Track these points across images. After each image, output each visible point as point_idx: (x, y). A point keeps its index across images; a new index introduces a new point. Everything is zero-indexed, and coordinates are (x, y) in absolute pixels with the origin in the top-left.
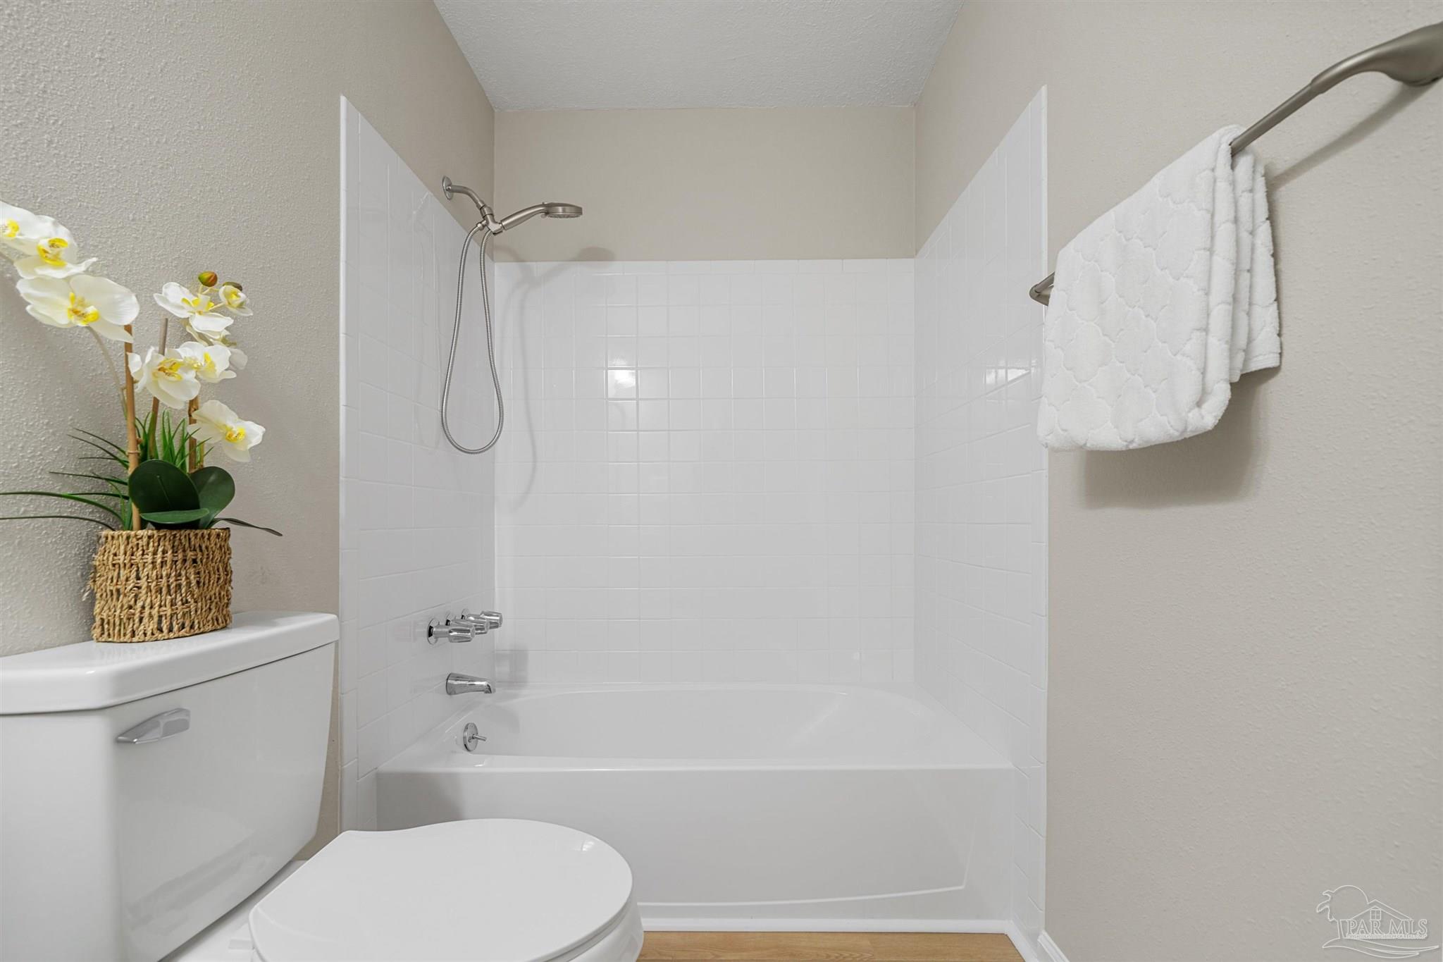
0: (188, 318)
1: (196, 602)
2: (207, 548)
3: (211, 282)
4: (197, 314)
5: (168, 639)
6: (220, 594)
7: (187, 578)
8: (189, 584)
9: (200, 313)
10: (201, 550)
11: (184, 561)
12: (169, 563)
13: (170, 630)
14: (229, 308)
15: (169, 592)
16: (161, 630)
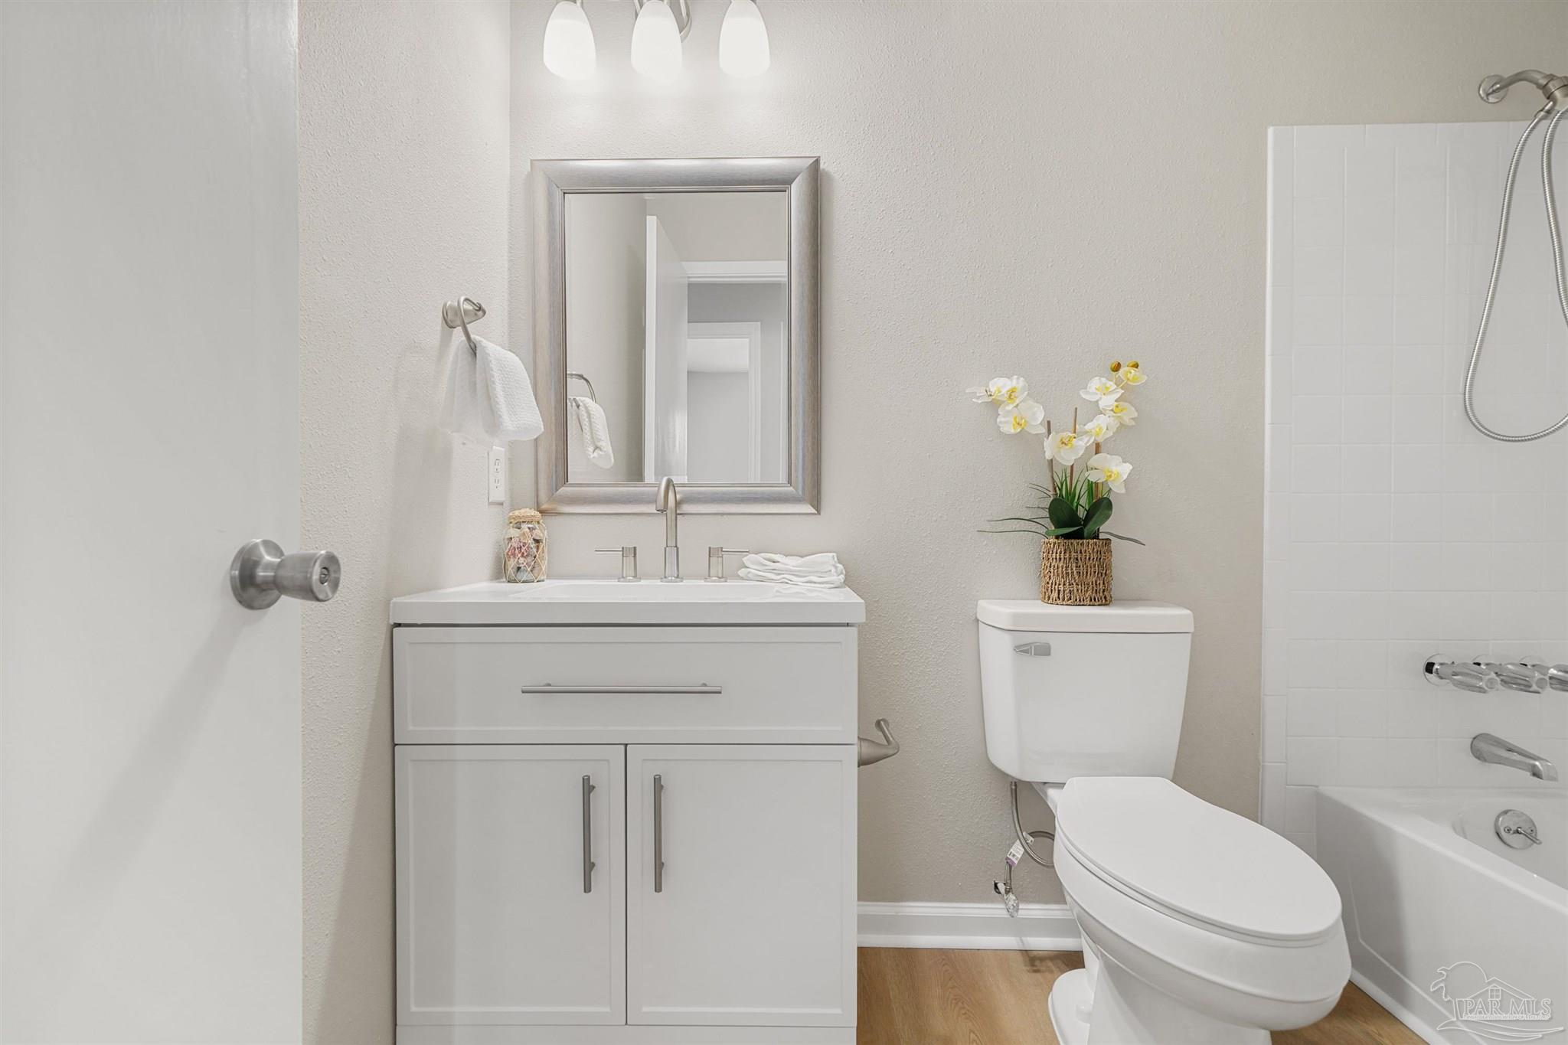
0: (1097, 401)
1: (1077, 584)
2: (1085, 552)
3: (1117, 368)
4: (1103, 396)
5: (1063, 605)
6: (1096, 581)
7: (1072, 569)
8: (1073, 573)
9: (1104, 394)
10: (1081, 553)
11: (1070, 559)
12: (1063, 559)
13: (1064, 600)
14: (1129, 383)
15: (1063, 577)
16: (1059, 598)
